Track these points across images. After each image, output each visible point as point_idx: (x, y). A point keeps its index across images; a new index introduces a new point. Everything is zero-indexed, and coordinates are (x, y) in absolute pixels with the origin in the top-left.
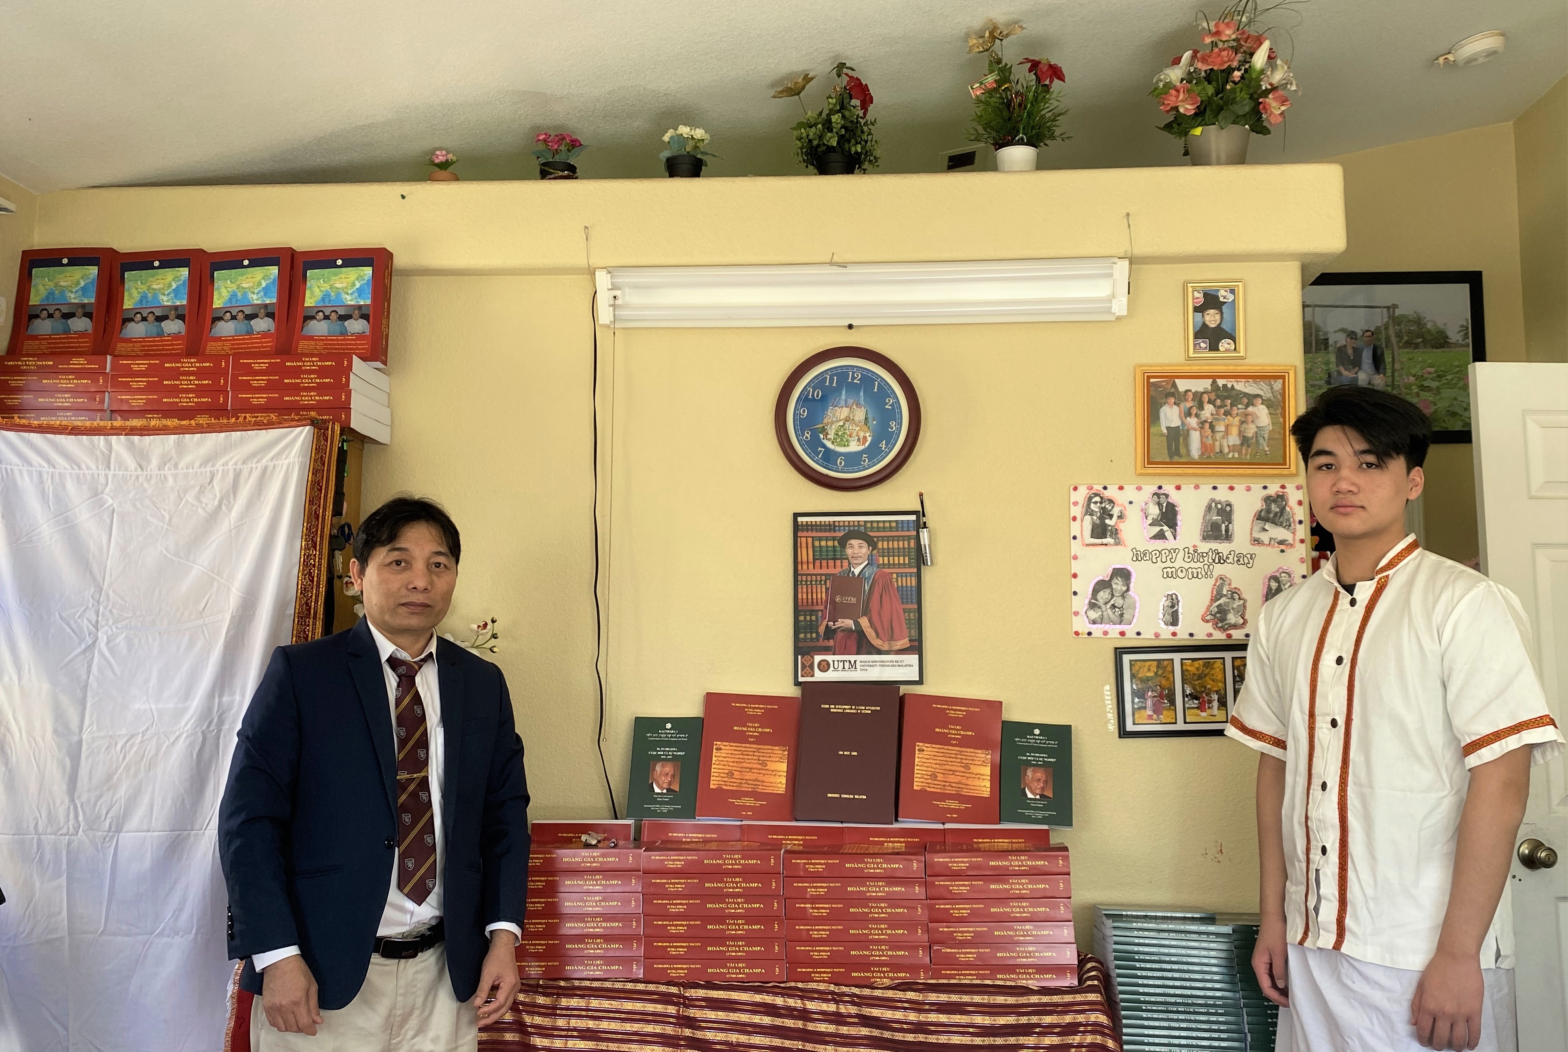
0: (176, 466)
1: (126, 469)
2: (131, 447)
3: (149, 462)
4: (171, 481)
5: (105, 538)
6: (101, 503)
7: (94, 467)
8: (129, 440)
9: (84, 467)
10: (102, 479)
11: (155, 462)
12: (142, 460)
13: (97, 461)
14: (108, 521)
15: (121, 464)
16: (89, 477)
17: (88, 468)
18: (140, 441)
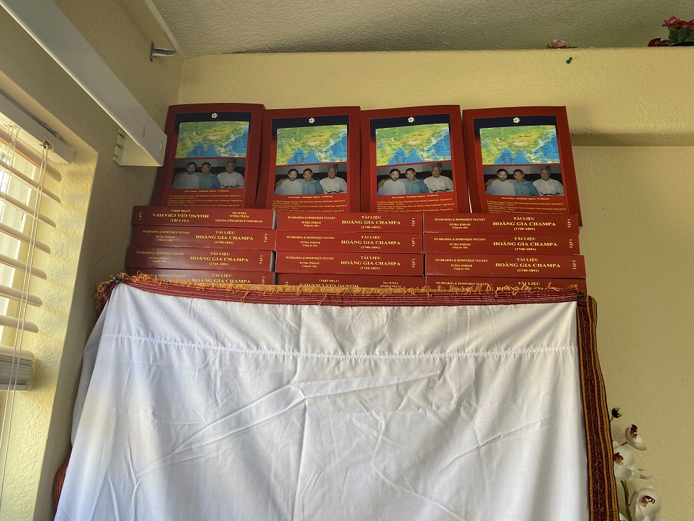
0: (390, 349)
1: (322, 350)
2: (328, 321)
3: (353, 342)
4: (384, 369)
5: (293, 450)
6: (286, 398)
7: (277, 345)
8: (325, 311)
9: (263, 345)
10: (289, 365)
11: (361, 343)
12: (344, 339)
13: (283, 338)
14: (299, 426)
15: (314, 344)
16: (271, 361)
17: (269, 348)
18: (340, 313)
